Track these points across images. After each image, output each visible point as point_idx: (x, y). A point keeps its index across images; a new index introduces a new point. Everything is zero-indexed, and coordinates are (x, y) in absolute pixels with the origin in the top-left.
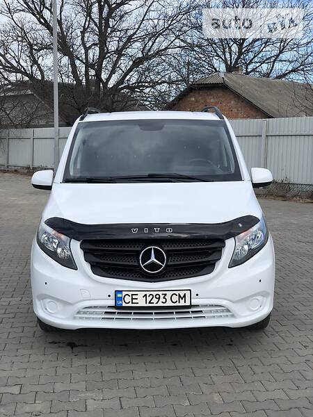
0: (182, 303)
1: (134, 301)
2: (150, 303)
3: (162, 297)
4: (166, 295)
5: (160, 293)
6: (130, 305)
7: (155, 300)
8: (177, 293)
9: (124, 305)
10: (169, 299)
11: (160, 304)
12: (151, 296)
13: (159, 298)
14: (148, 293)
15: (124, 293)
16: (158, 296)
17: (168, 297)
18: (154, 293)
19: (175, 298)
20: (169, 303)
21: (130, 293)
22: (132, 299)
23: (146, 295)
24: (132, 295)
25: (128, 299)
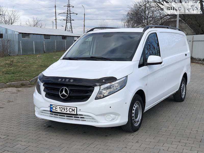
0: (73, 113)
1: (56, 110)
2: (61, 111)
3: (66, 109)
4: (67, 108)
5: (65, 107)
6: (55, 111)
7: (63, 110)
8: (71, 108)
9: (53, 111)
10: (68, 110)
11: (65, 112)
12: (62, 108)
13: (65, 109)
14: (61, 107)
15: (53, 106)
16: (64, 109)
17: (68, 109)
18: (63, 107)
19: (71, 110)
20: (68, 112)
21: (55, 106)
22: (56, 108)
23: (60, 108)
24: (56, 107)
25: (54, 108)
